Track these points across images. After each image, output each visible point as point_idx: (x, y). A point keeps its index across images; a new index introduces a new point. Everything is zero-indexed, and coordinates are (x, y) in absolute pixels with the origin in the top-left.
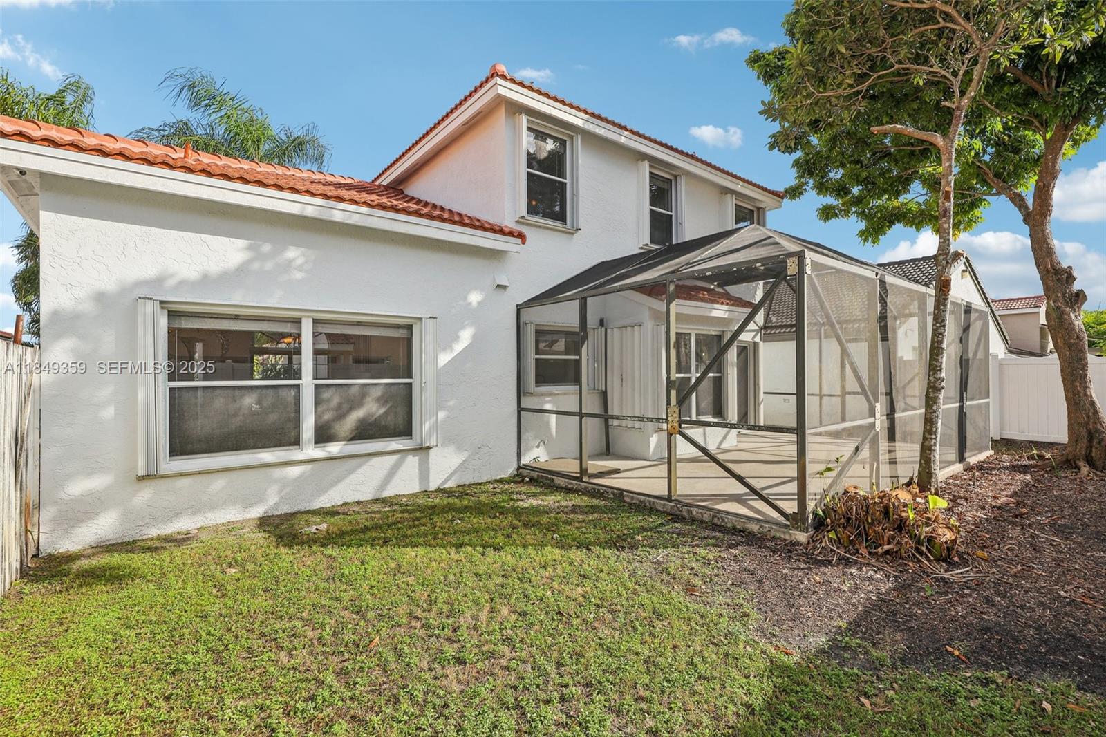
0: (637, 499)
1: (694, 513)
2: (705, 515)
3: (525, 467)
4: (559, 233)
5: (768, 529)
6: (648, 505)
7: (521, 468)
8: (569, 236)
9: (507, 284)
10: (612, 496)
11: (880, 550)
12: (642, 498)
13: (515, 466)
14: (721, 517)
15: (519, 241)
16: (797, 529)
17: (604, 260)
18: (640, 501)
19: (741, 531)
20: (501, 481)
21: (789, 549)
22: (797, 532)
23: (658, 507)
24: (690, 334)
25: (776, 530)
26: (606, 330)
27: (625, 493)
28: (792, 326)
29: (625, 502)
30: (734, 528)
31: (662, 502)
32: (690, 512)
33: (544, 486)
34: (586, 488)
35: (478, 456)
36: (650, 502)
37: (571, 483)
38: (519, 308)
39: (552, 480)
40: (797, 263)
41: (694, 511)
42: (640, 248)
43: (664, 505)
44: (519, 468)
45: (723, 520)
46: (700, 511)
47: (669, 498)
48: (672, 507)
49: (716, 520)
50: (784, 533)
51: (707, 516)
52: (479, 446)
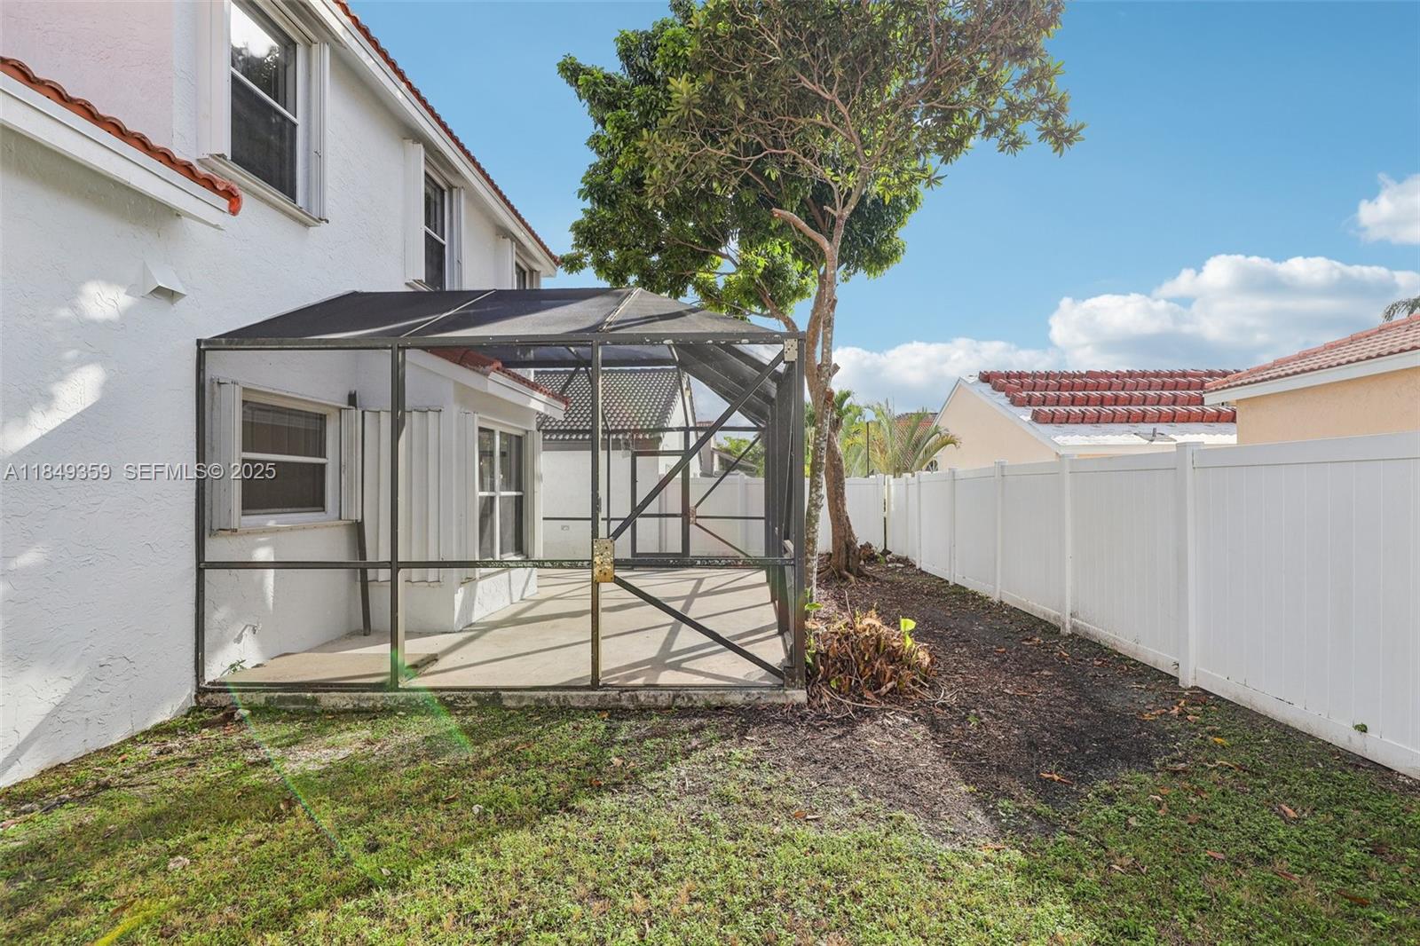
0: (532, 698)
1: (642, 698)
2: (660, 698)
3: (220, 687)
4: (283, 217)
5: (757, 696)
6: (554, 703)
7: (206, 691)
8: (300, 227)
9: (179, 288)
10: (474, 704)
11: (884, 690)
12: (542, 694)
13: (190, 690)
14: (687, 695)
15: (224, 203)
16: (793, 687)
17: (358, 290)
18: (538, 700)
19: (718, 708)
20: (162, 730)
21: (793, 715)
22: (794, 692)
23: (574, 703)
24: (493, 431)
25: (768, 696)
26: (363, 412)
27: (503, 693)
28: (584, 432)
29: (508, 709)
30: (709, 706)
31: (582, 693)
32: (634, 699)
33: (292, 717)
34: (409, 700)
35: (99, 685)
36: (558, 698)
37: (368, 699)
38: (204, 349)
39: (315, 701)
40: (796, 347)
41: (642, 696)
42: (407, 284)
43: (586, 697)
44: (201, 692)
45: (690, 699)
46: (652, 693)
47: (595, 684)
48: (601, 698)
49: (679, 702)
50: (779, 696)
51: (664, 699)
52: (103, 660)
